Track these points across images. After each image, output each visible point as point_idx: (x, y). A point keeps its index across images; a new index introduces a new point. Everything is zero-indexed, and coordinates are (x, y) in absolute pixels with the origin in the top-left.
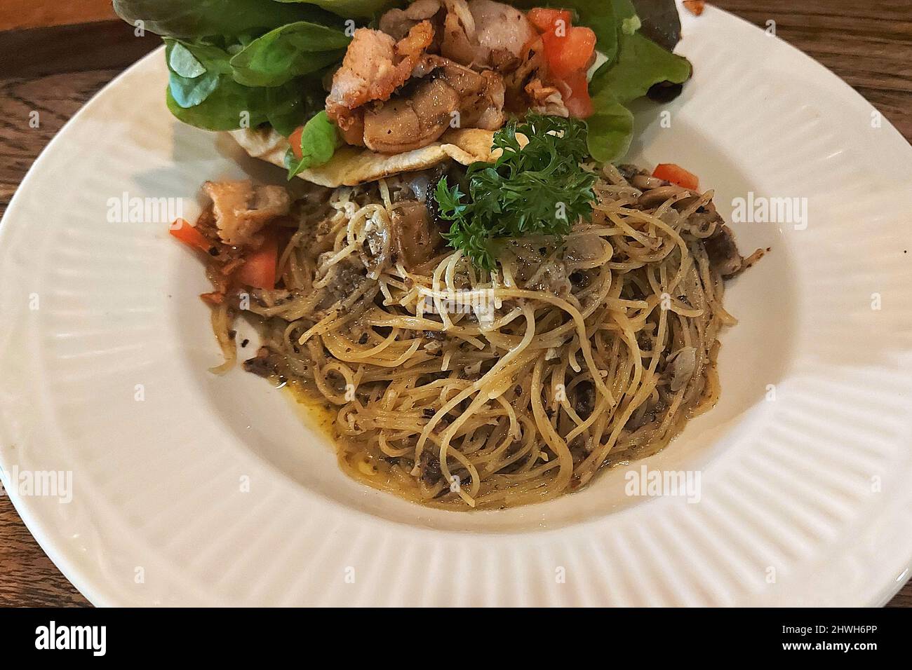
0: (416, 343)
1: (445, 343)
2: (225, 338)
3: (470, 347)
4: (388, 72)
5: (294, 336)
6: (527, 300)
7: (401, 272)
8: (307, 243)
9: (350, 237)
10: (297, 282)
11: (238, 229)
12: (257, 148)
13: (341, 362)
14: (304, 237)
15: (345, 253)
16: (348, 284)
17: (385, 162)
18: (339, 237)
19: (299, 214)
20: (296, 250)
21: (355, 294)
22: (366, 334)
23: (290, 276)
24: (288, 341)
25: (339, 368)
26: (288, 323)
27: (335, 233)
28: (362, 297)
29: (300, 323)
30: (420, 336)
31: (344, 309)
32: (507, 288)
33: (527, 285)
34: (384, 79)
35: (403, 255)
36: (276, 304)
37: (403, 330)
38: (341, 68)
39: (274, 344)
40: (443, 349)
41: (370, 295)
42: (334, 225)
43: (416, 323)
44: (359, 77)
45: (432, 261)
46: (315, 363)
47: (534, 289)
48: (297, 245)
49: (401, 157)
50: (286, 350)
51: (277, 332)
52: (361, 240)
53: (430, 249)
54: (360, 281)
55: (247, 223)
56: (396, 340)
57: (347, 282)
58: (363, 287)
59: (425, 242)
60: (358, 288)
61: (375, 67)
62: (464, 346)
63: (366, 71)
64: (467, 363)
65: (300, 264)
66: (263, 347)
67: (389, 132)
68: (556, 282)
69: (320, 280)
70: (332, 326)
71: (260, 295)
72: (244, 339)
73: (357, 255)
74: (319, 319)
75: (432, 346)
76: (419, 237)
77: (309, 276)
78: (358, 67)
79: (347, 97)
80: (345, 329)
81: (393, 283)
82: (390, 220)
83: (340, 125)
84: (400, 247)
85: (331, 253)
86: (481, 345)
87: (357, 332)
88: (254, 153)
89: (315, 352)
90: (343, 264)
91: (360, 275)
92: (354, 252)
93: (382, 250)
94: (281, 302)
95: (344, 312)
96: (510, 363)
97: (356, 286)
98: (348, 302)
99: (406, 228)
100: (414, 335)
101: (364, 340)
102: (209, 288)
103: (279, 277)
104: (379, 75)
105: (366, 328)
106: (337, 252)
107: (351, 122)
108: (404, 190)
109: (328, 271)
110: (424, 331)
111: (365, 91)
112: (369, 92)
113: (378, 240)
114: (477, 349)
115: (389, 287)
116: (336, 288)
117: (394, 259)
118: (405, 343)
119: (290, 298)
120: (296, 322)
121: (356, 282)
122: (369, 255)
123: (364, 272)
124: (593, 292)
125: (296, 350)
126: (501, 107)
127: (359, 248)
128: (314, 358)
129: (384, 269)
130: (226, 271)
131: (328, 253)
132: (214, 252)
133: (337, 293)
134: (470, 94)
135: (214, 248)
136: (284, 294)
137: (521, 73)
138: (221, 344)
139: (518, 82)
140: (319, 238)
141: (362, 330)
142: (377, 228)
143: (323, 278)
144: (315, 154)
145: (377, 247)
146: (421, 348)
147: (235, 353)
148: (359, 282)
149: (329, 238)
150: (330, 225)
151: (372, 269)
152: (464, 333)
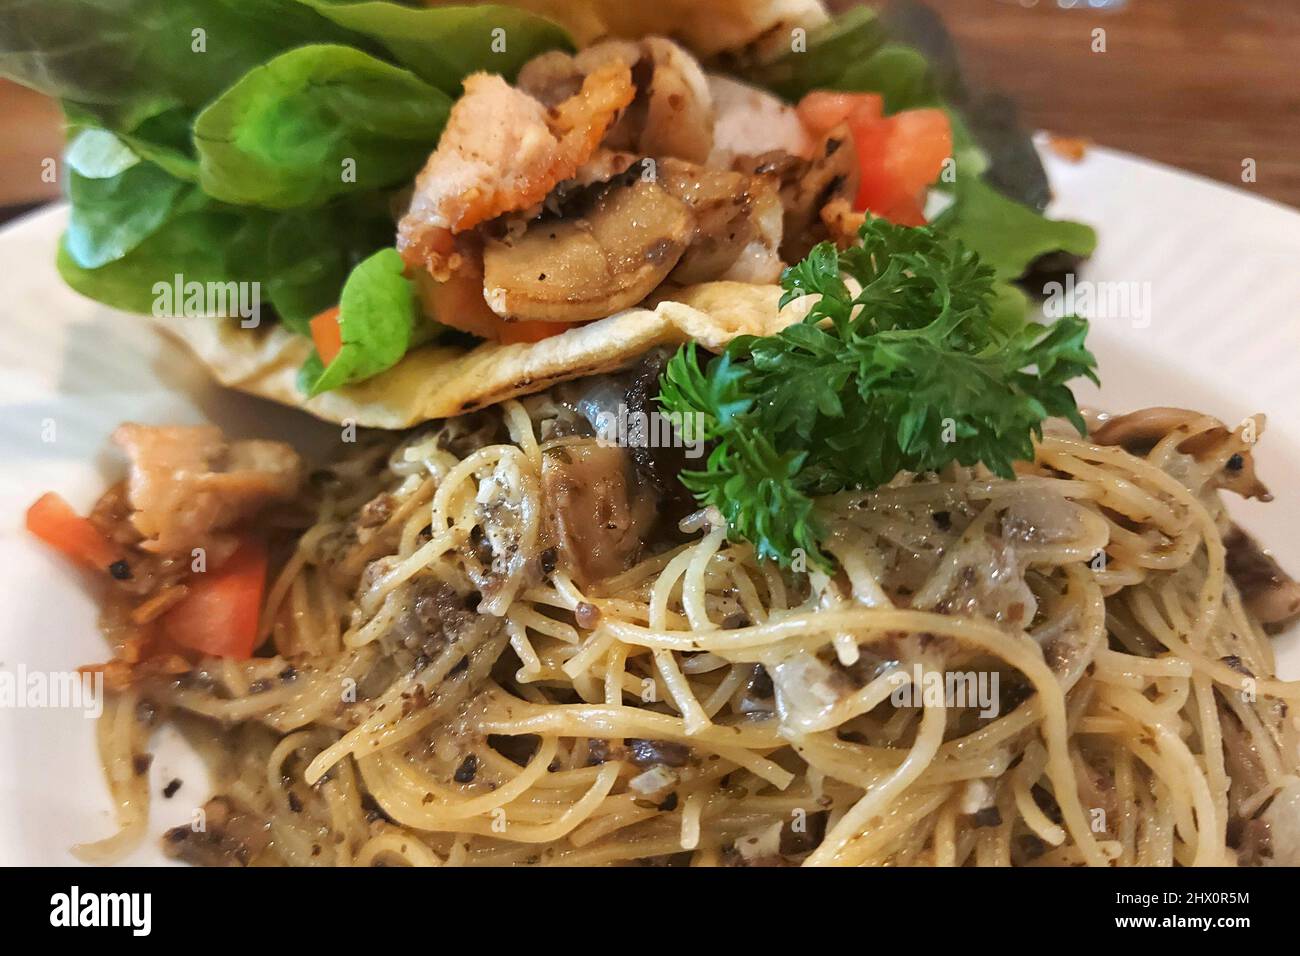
0: (605, 777)
1: (686, 773)
2: (124, 771)
3: (750, 785)
4: (541, 150)
5: (291, 768)
6: (928, 639)
7: (567, 595)
8: (336, 551)
9: (439, 525)
10: (306, 639)
11: (179, 509)
12: (237, 364)
13: (409, 831)
14: (328, 538)
15: (427, 556)
16: (429, 634)
17: (525, 352)
18: (413, 528)
19: (319, 498)
20: (309, 569)
21: (449, 656)
22: (472, 758)
23: (291, 628)
24: (275, 783)
25: (404, 849)
26: (278, 737)
27: (402, 522)
28: (464, 664)
29: (306, 736)
30: (620, 755)
31: (420, 692)
32: (865, 608)
33: (919, 601)
34: (531, 166)
35: (569, 553)
36: (252, 691)
37: (568, 742)
38: (435, 153)
39: (242, 790)
40: (679, 790)
41: (484, 660)
42: (401, 504)
43: (607, 719)
44: (478, 160)
45: (640, 567)
46: (340, 838)
47: (940, 609)
48: (310, 557)
49: (562, 339)
50: (270, 806)
51: (251, 760)
52: (466, 525)
53: (630, 542)
54: (462, 623)
55: (203, 500)
56: (551, 769)
57: (430, 627)
58: (467, 637)
59: (622, 524)
60: (456, 639)
61: (513, 141)
62: (732, 781)
63: (494, 148)
64: (741, 831)
65: (314, 602)
66: (215, 799)
67: (543, 277)
68: (996, 594)
69: (362, 627)
70: (389, 736)
71: (217, 671)
72: (171, 779)
73: (458, 561)
74: (354, 724)
75: (653, 781)
76: (606, 513)
77: (334, 627)
78: (474, 142)
79: (450, 205)
80: (420, 747)
81: (543, 625)
82: (538, 476)
83: (430, 268)
84: (562, 533)
85: (395, 558)
86: (782, 778)
87: (449, 753)
88: (230, 377)
89: (341, 806)
90: (422, 585)
91: (460, 609)
92: (449, 554)
93: (521, 541)
94: (266, 685)
95: (421, 700)
96: (875, 822)
97: (451, 636)
98: (430, 676)
99: (578, 491)
100: (601, 753)
101: (467, 773)
102: (99, 651)
103: (265, 633)
104: (521, 156)
105: (474, 741)
106: (408, 557)
107: (456, 262)
108: (564, 416)
109: (382, 603)
110: (628, 742)
111: (489, 189)
112: (497, 194)
113: (509, 519)
114: (769, 790)
115: (532, 635)
116: (402, 644)
117: (548, 561)
118: (574, 776)
119: (286, 675)
120: (300, 734)
121: (453, 626)
122: (486, 559)
123: (473, 600)
124: (1067, 630)
125: (296, 806)
126: (776, 242)
127: (461, 543)
128: (339, 824)
129: (522, 590)
130: (143, 614)
131: (388, 560)
132: (121, 571)
133: (402, 658)
134: (718, 204)
135: (122, 563)
136: (274, 667)
137: (813, 182)
138: (114, 786)
139: (808, 198)
140: (365, 535)
141: (462, 746)
142: (508, 492)
143: (368, 621)
144: (368, 339)
145: (506, 536)
146: (619, 788)
147: (143, 810)
148: (456, 626)
149: (387, 534)
150: (391, 505)
151: (492, 590)
152: (737, 745)
